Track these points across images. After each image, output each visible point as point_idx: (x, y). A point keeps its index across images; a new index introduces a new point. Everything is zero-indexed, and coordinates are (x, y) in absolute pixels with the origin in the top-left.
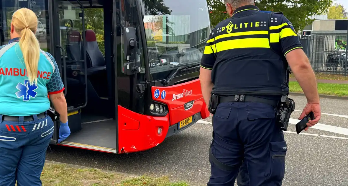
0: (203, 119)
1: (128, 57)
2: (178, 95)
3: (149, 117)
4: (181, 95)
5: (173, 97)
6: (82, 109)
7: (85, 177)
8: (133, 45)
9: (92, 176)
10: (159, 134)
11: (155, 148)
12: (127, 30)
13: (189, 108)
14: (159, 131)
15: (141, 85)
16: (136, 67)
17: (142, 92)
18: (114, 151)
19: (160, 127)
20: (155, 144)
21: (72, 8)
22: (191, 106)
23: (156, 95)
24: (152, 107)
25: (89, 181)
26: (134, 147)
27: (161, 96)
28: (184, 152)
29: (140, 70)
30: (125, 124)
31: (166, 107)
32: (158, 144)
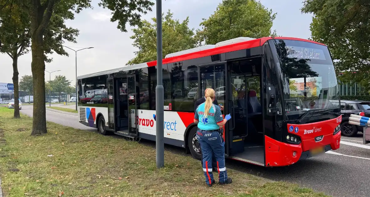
0: (333, 150)
1: (270, 105)
2: (309, 131)
3: (286, 144)
4: (312, 131)
5: (305, 132)
6: (245, 137)
7: (244, 178)
8: (273, 97)
9: (248, 178)
10: (294, 156)
11: (291, 166)
12: (270, 89)
13: (318, 140)
14: (294, 154)
15: (280, 123)
16: (275, 111)
17: (280, 127)
18: (263, 165)
19: (294, 152)
20: (291, 162)
21: (239, 77)
22: (321, 139)
23: (291, 130)
24: (288, 137)
25: (245, 180)
26: (276, 163)
27: (295, 130)
28: (316, 172)
29: (278, 113)
30: (270, 148)
31: (299, 138)
32: (293, 163)
